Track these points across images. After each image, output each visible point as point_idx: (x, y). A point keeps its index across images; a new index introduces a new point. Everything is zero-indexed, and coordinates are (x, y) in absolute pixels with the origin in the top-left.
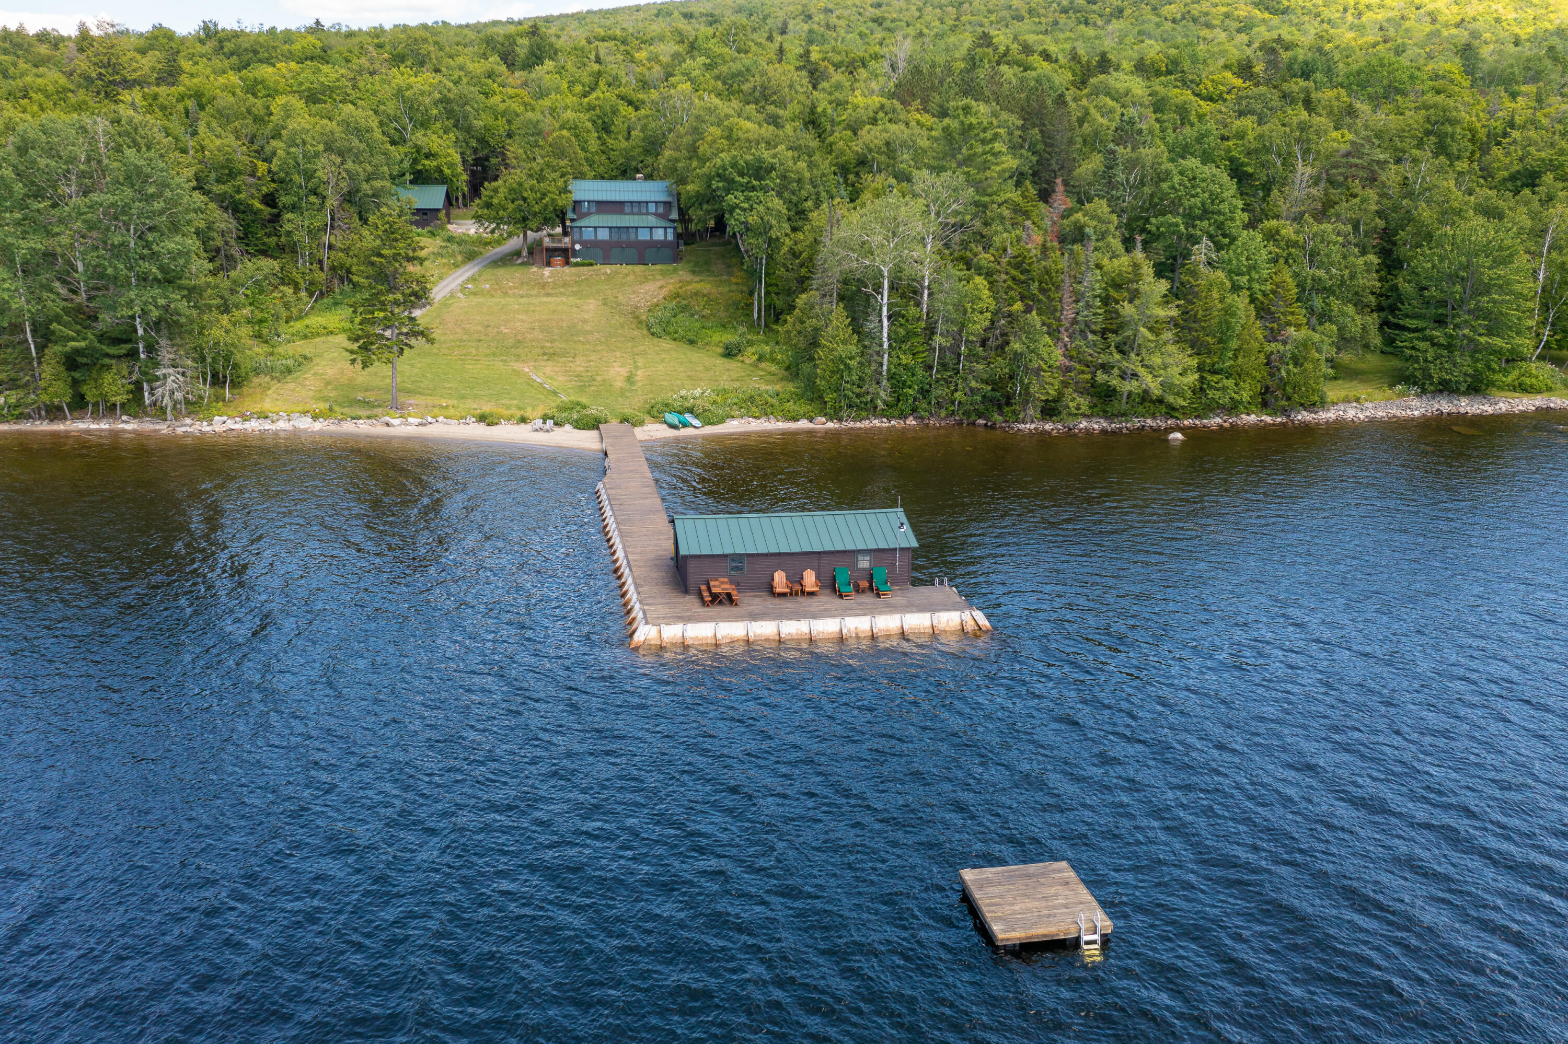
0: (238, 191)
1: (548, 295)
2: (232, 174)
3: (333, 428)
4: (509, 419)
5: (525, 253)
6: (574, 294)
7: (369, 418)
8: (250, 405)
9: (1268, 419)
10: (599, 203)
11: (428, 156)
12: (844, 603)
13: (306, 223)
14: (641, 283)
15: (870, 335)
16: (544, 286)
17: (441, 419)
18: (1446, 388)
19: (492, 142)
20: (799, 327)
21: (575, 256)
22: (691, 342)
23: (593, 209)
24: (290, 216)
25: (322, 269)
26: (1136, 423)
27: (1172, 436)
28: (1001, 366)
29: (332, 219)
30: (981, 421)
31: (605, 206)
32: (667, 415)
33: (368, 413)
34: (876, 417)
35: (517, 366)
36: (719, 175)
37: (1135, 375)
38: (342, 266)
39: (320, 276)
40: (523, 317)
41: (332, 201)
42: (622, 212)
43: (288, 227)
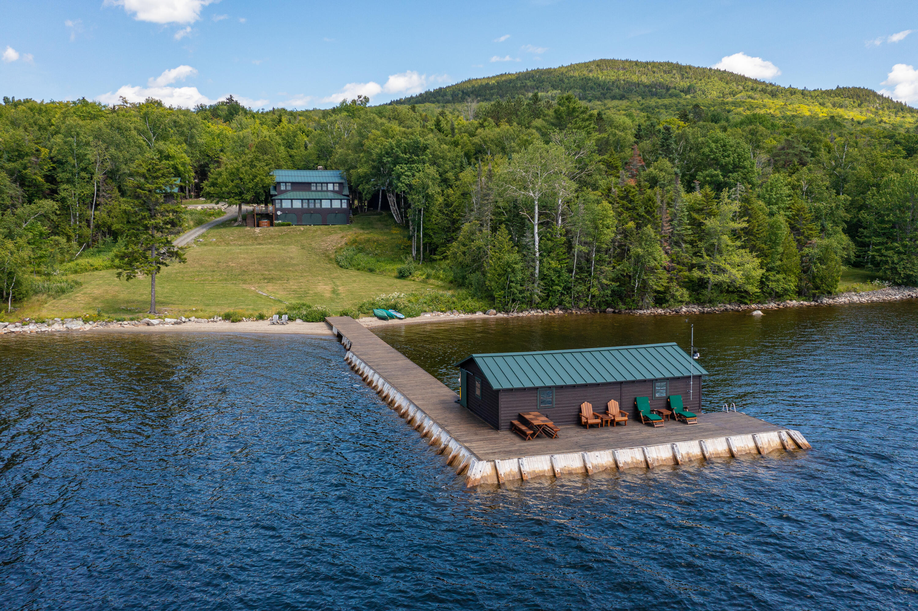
0: (25, 168)
1: (260, 244)
2: (21, 156)
3: (101, 328)
4: (249, 317)
5: (240, 219)
6: (279, 243)
7: (132, 320)
8: (28, 314)
9: (804, 303)
10: (293, 184)
12: (653, 431)
13: (78, 192)
14: (327, 235)
15: (525, 247)
16: (256, 238)
17: (193, 319)
18: (908, 281)
19: (210, 154)
20: (463, 249)
21: (277, 219)
22: (371, 270)
23: (289, 188)
24: (65, 186)
25: (89, 226)
26: (719, 307)
27: (755, 313)
28: (626, 266)
29: (98, 190)
30: (610, 310)
31: (297, 186)
32: (376, 311)
33: (131, 316)
34: (532, 309)
35: (245, 286)
36: (387, 153)
37: (724, 271)
38: (104, 224)
39: (88, 232)
40: (245, 256)
41: (98, 176)
42: (310, 190)
43: (63, 194)
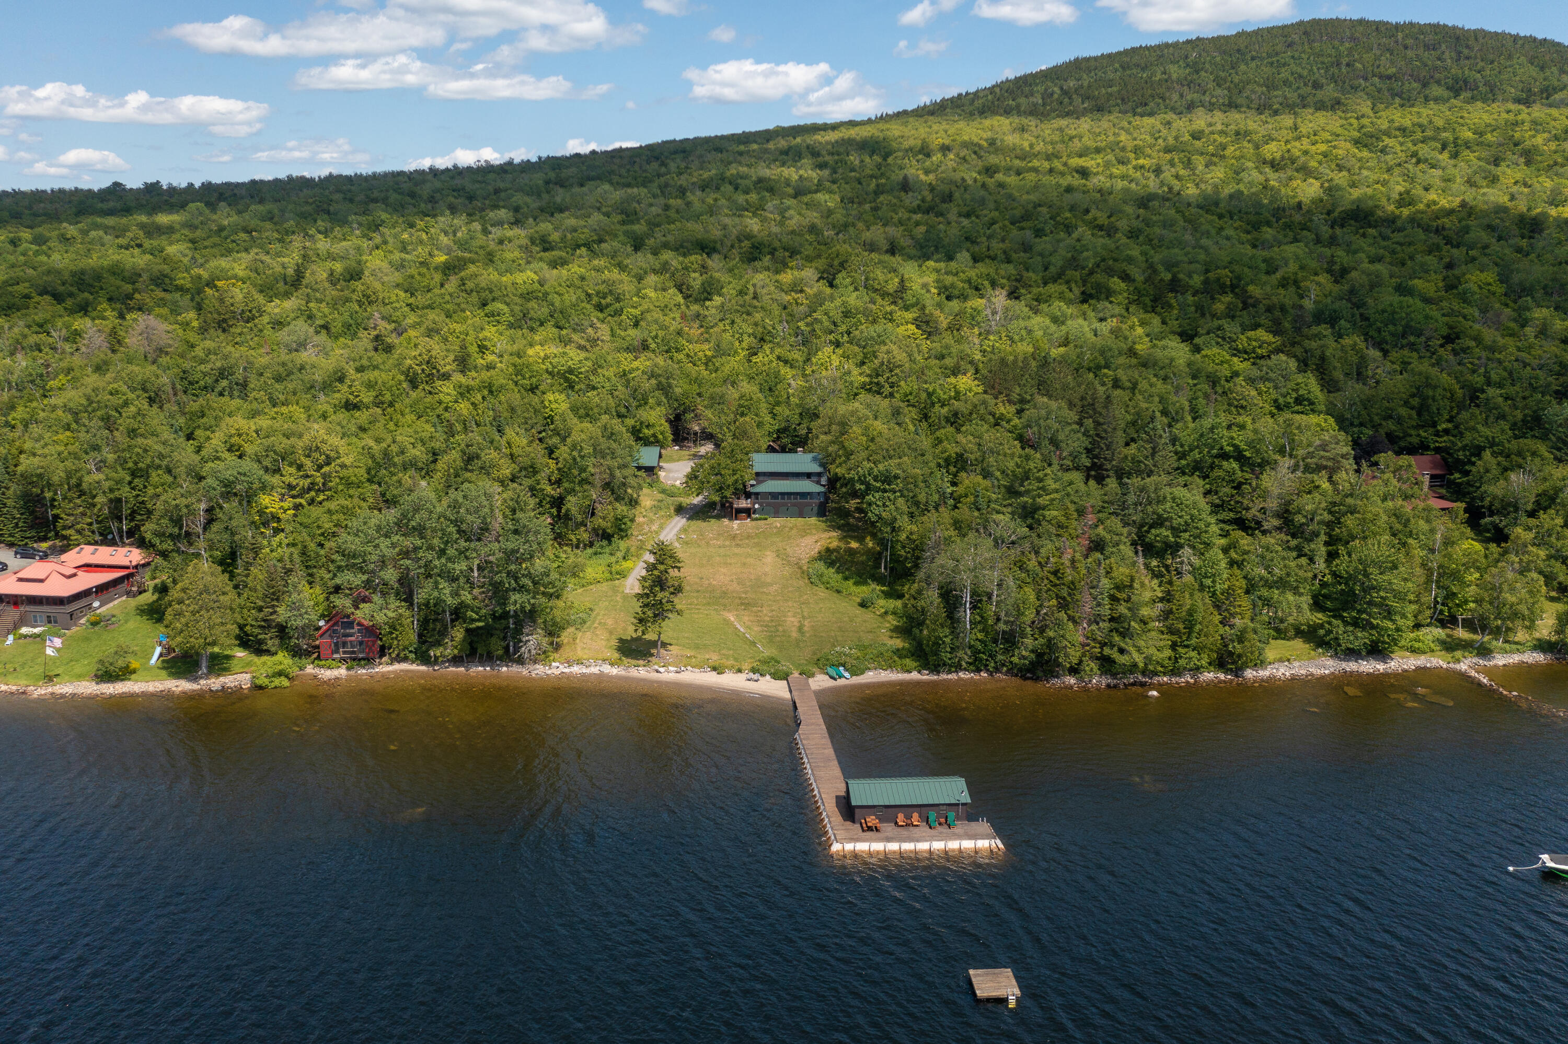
3: (623, 673)
5: (717, 506)
6: (756, 546)
8: (569, 652)
9: (1222, 676)
11: (648, 426)
12: (933, 832)
14: (802, 536)
15: (958, 620)
16: (734, 537)
17: (689, 667)
18: (1352, 654)
21: (754, 513)
22: (838, 592)
32: (827, 667)
33: (643, 661)
35: (726, 615)
37: (1128, 652)
